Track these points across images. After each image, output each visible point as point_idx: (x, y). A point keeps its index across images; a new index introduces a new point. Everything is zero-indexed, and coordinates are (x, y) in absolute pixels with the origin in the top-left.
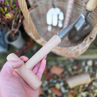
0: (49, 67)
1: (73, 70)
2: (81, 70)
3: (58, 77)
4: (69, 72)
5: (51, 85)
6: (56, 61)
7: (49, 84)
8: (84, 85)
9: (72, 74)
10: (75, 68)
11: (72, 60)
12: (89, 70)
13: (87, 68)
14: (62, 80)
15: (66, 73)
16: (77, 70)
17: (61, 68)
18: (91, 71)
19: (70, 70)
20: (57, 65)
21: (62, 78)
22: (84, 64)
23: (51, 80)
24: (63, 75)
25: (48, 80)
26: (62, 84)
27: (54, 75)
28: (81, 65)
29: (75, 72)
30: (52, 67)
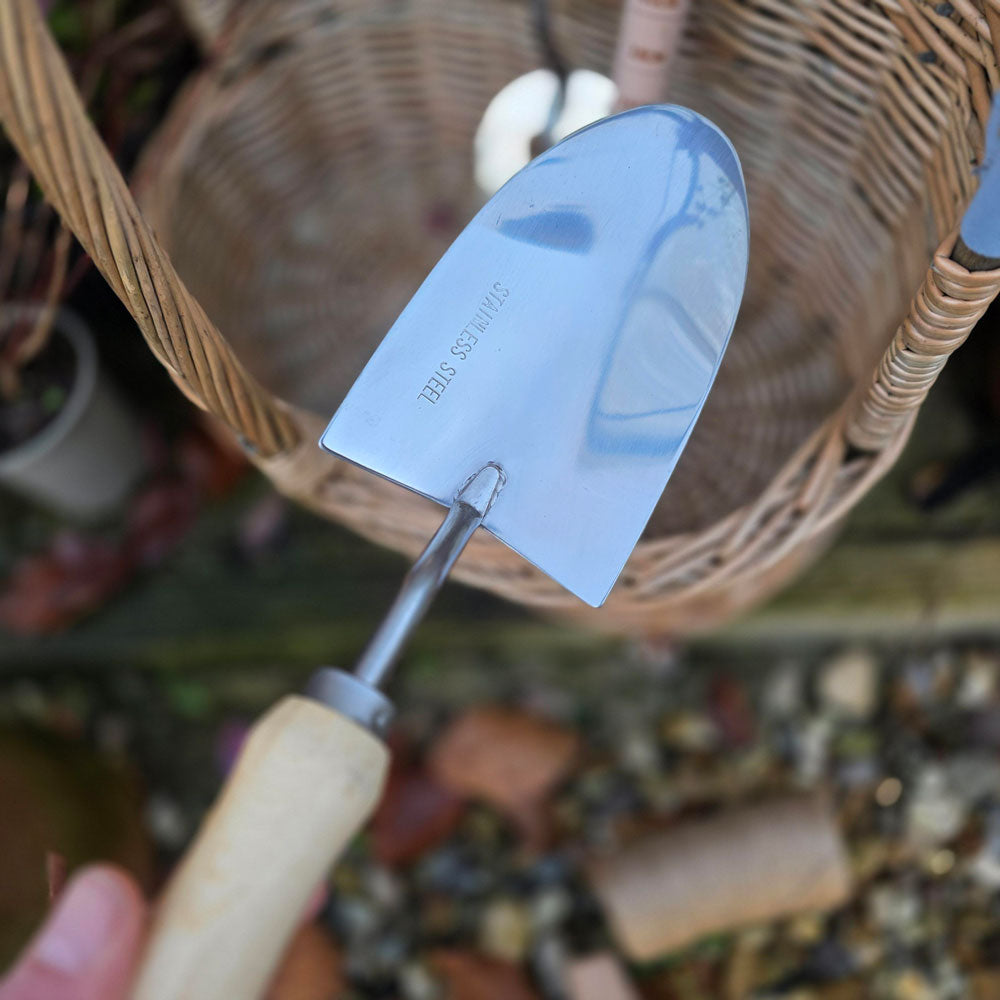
0: (419, 722)
1: (671, 757)
2: (754, 764)
3: (509, 835)
4: (626, 782)
5: (440, 916)
6: (490, 657)
7: (415, 900)
8: (780, 926)
9: (665, 795)
10: (694, 731)
12: (835, 760)
13: (813, 741)
14: (548, 869)
15: (594, 785)
16: (709, 760)
17: (549, 727)
18: (860, 773)
19: (639, 753)
20: (508, 705)
21: (557, 839)
22: (783, 693)
23: (438, 867)
24: (568, 812)
25: (403, 867)
26: (550, 907)
27: (472, 805)
28: (756, 706)
29: (689, 785)
30: (445, 718)
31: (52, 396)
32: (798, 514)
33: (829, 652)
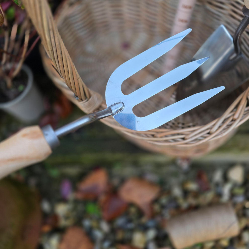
0: (116, 182)
1: (186, 193)
2: (209, 196)
3: (140, 213)
4: (174, 199)
5: (120, 235)
6: (136, 164)
7: (113, 231)
8: (217, 241)
9: (184, 205)
10: (192, 186)
11: (185, 165)
12: (232, 195)
13: (226, 190)
14: (151, 224)
15: (164, 200)
16: (196, 195)
17: (152, 184)
18: (240, 199)
19: (177, 192)
20: (141, 177)
21: (153, 215)
22: (218, 176)
23: (120, 221)
24: (157, 207)
25: (111, 221)
26: (151, 234)
27: (131, 204)
28: (211, 180)
29: (192, 201)
30: (123, 181)
31: (21, 88)
32: (234, 120)
33: (232, 165)
